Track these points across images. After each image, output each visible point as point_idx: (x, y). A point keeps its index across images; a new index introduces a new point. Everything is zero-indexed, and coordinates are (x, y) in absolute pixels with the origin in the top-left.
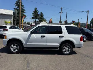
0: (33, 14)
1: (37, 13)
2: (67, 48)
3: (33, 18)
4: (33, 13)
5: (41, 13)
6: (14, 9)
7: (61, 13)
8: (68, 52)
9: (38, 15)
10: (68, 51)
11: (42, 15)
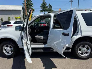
0: (41, 7)
1: (46, 5)
2: (84, 49)
3: (41, 11)
4: (41, 5)
5: (50, 5)
6: (23, 3)
7: (71, 1)
8: (86, 55)
9: (46, 7)
10: (87, 53)
11: (50, 7)
